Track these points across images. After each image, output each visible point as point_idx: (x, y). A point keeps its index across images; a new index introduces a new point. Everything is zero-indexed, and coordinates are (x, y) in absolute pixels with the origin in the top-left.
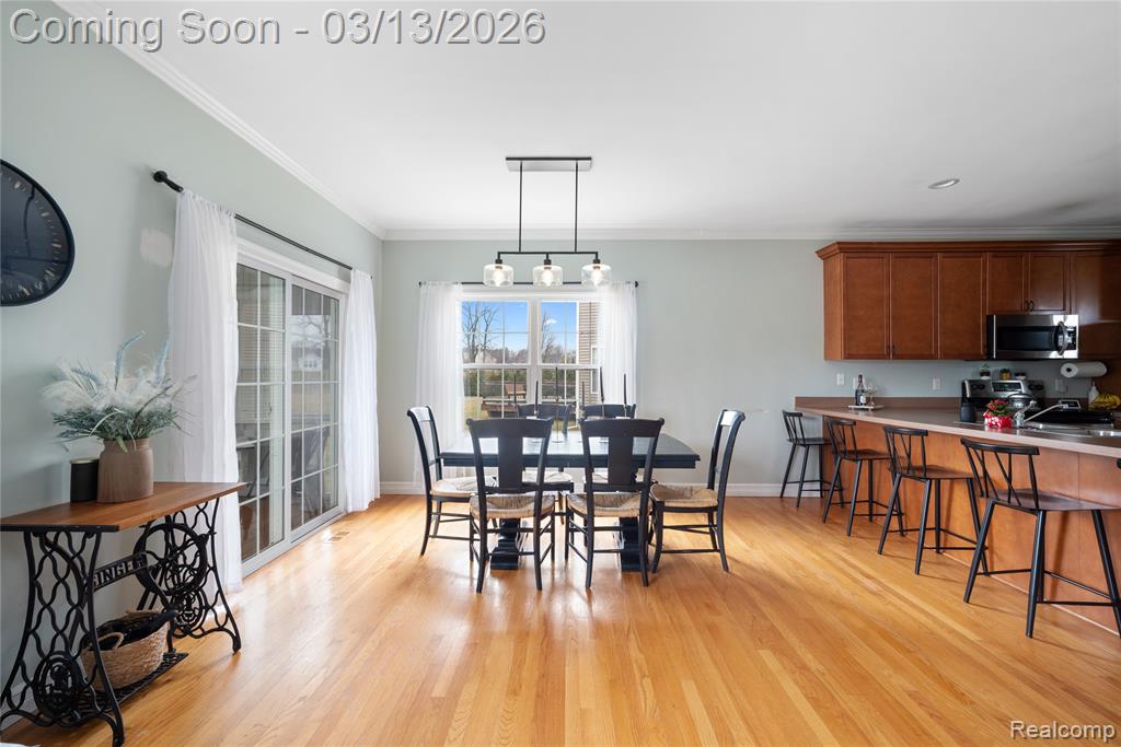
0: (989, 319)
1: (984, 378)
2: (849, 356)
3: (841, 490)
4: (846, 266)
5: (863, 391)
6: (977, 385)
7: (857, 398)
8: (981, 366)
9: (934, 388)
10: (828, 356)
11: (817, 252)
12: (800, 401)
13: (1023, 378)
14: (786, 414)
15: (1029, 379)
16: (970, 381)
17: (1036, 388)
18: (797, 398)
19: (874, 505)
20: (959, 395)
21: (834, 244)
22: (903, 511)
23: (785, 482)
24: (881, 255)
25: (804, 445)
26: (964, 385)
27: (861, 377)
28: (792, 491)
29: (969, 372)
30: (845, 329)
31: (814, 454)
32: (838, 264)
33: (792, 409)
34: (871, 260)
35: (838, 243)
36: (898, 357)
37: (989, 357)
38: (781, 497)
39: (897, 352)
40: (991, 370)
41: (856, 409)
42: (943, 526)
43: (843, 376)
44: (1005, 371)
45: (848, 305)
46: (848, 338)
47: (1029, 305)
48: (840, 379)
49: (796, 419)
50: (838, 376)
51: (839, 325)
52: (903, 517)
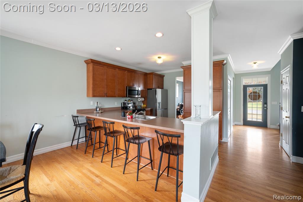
0: (127, 87)
1: (126, 102)
2: (94, 96)
3: (91, 139)
4: (93, 67)
5: (98, 107)
6: (124, 104)
7: (96, 109)
8: (125, 99)
9: (116, 104)
10: (88, 96)
11: (84, 61)
12: (79, 111)
13: (132, 101)
14: (73, 117)
15: (134, 101)
16: (123, 103)
17: (134, 103)
18: (77, 110)
19: (101, 143)
20: (121, 106)
21: (89, 60)
22: (108, 144)
23: (73, 140)
24: (103, 66)
25: (79, 127)
26: (122, 103)
27: (97, 102)
28: (75, 143)
29: (122, 100)
30: (93, 88)
31: (83, 129)
32: (91, 65)
33: (76, 114)
34: (100, 67)
35: (91, 59)
36: (107, 96)
37: (127, 97)
38: (72, 146)
39: (107, 95)
40: (127, 99)
41: (96, 113)
42: (118, 147)
43: (92, 102)
44: (129, 100)
45: (94, 80)
46: (94, 91)
47: (133, 85)
48: (92, 103)
49: (76, 118)
50: (91, 102)
51: (91, 86)
52: (108, 146)
